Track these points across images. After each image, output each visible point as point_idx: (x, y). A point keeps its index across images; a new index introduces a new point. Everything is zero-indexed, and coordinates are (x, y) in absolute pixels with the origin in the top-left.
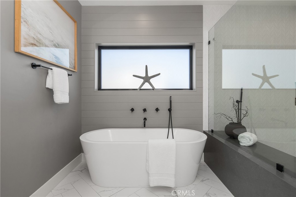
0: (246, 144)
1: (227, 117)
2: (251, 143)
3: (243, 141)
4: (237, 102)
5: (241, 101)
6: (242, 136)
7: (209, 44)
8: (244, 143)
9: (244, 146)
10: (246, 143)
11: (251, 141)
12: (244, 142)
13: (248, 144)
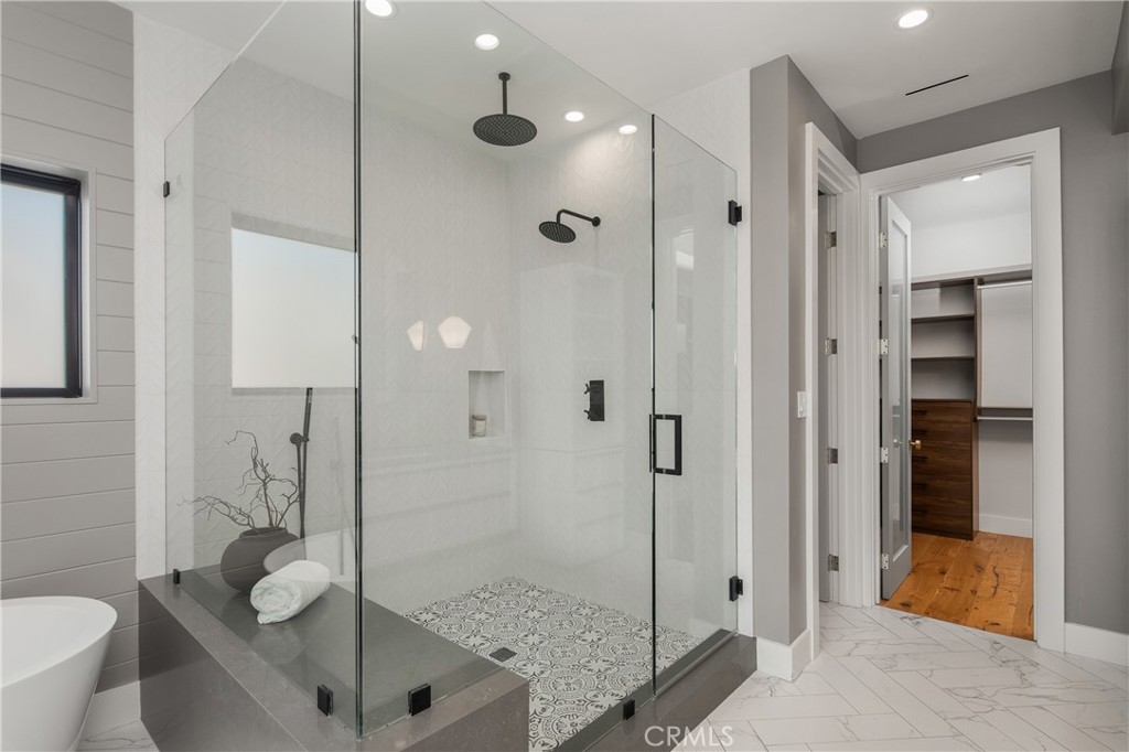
0: (277, 614)
1: (233, 513)
2: (294, 607)
3: (268, 605)
4: (295, 439)
5: (305, 438)
6: (266, 585)
7: (165, 196)
8: (272, 612)
9: (272, 623)
10: (276, 611)
11: (296, 598)
12: (273, 608)
13: (284, 613)
